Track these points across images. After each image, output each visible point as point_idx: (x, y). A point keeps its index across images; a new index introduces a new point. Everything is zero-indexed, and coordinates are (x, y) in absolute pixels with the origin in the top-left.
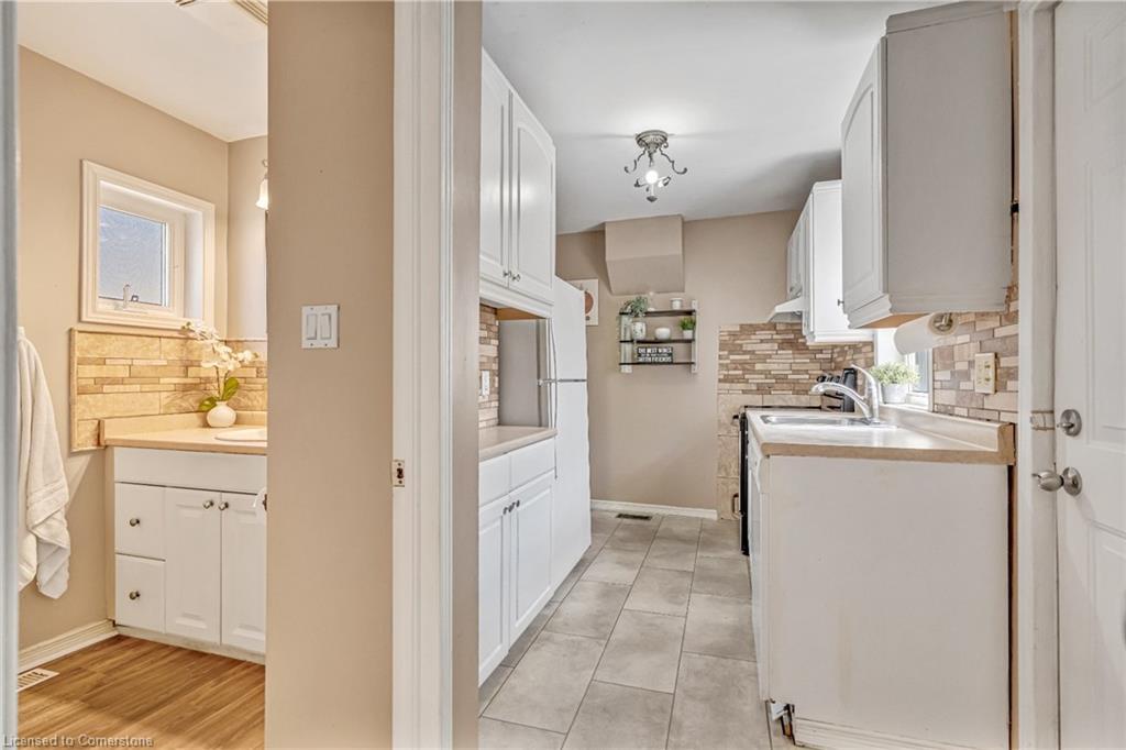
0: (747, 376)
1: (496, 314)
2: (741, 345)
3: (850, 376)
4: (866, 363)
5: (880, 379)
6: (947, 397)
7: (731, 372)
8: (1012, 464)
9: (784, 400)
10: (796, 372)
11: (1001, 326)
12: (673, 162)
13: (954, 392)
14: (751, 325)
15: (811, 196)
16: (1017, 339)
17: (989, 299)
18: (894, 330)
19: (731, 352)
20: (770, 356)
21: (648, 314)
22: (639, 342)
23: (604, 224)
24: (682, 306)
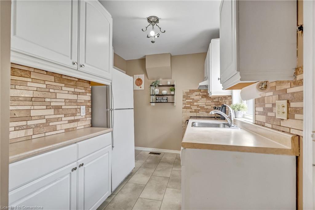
0: (191, 107)
1: (90, 83)
2: (190, 97)
3: (224, 107)
4: (229, 103)
5: (234, 109)
6: (262, 118)
7: (186, 105)
8: (298, 155)
9: (203, 115)
10: (207, 105)
11: (291, 87)
12: (160, 28)
13: (265, 117)
14: (193, 90)
15: (210, 43)
16: (303, 94)
17: (286, 74)
18: (241, 90)
19: (186, 99)
20: (199, 100)
21: (159, 86)
22: (156, 95)
23: (145, 56)
24: (170, 83)
